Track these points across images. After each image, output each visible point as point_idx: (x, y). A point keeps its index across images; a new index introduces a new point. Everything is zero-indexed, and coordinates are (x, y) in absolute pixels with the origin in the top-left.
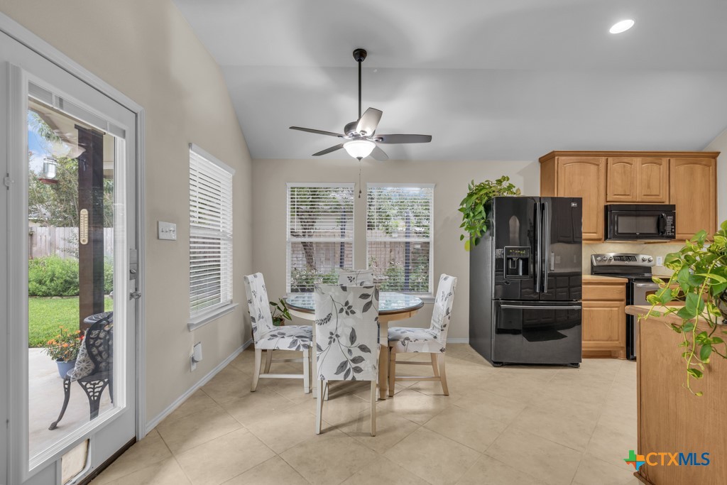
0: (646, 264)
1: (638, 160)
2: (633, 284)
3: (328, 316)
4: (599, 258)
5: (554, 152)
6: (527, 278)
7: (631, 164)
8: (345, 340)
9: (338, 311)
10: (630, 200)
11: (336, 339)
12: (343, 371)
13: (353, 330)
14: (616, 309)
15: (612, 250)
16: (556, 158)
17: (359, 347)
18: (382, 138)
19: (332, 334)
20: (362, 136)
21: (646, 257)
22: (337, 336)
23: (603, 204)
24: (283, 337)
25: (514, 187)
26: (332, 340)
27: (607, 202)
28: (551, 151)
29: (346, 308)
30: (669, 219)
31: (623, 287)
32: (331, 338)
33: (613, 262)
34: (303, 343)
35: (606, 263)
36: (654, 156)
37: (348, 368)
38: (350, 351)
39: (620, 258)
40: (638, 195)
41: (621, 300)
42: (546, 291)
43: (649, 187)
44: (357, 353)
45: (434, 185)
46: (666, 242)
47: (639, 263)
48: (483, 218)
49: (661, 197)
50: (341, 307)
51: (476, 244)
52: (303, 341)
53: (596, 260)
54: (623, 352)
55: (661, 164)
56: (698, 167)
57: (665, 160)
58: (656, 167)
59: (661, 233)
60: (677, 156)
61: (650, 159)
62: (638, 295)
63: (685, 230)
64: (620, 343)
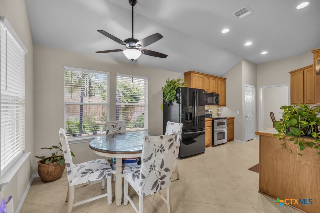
0: (211, 113)
1: (211, 78)
2: (214, 121)
3: (150, 156)
5: (191, 71)
6: (192, 121)
7: (209, 79)
8: (158, 168)
9: (156, 151)
11: (153, 168)
12: (155, 187)
13: (163, 160)
16: (192, 73)
17: (164, 170)
18: (145, 51)
19: (151, 166)
20: (137, 47)
21: (211, 111)
22: (154, 166)
24: (92, 172)
26: (151, 170)
29: (161, 148)
30: (218, 98)
31: (211, 121)
32: (151, 168)
34: (107, 173)
36: (214, 77)
37: (158, 184)
38: (160, 173)
40: (211, 90)
41: (210, 126)
43: (213, 87)
44: (163, 173)
45: (148, 78)
47: (209, 113)
48: (174, 96)
49: (216, 91)
50: (158, 148)
51: (168, 107)
52: (108, 171)
54: (211, 144)
55: (215, 80)
56: (223, 82)
57: (216, 79)
58: (215, 81)
59: (217, 103)
60: (219, 78)
61: (213, 78)
62: (215, 124)
63: (221, 102)
64: (211, 141)
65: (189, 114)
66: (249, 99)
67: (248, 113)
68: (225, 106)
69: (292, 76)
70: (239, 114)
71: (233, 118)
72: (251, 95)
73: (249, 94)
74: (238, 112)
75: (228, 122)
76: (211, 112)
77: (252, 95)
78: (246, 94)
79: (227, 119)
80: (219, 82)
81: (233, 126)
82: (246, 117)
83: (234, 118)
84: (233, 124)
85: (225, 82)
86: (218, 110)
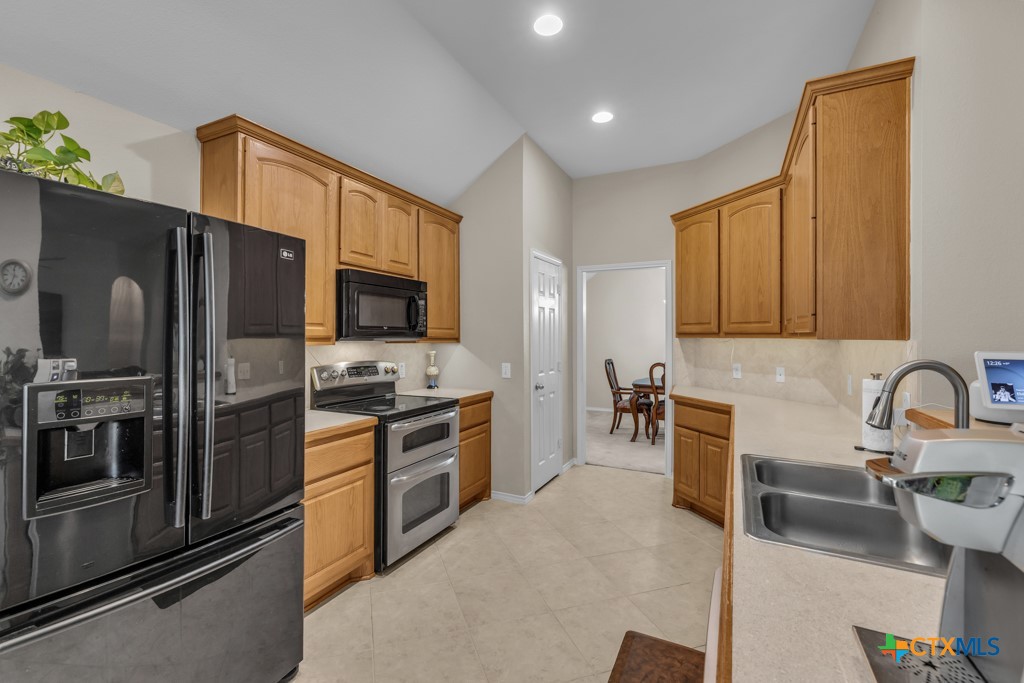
0: (389, 378)
1: (382, 197)
2: (385, 427)
4: (325, 375)
5: (234, 117)
7: (375, 201)
10: (374, 266)
14: (361, 482)
15: (344, 356)
16: (241, 136)
21: (389, 365)
23: (334, 266)
25: (87, 155)
27: (341, 263)
28: (229, 114)
30: (422, 302)
31: (370, 435)
33: (349, 381)
35: (336, 383)
36: (403, 198)
39: (357, 370)
40: (382, 261)
41: (367, 463)
42: (206, 515)
43: (396, 248)
46: (415, 342)
47: (381, 378)
49: (409, 267)
53: (320, 378)
54: (370, 565)
55: (409, 214)
56: (445, 232)
57: (414, 209)
58: (404, 216)
59: (412, 328)
60: (427, 208)
61: (397, 201)
62: (394, 445)
63: (433, 323)
64: (369, 549)
65: (114, 430)
66: (547, 311)
67: (542, 372)
68: (457, 340)
69: (680, 230)
70: (509, 376)
71: (487, 398)
72: (553, 296)
73: (547, 294)
74: (507, 369)
75: (462, 416)
76: (387, 372)
77: (557, 295)
78: (535, 295)
79: (457, 408)
80: (429, 230)
81: (488, 432)
82: (537, 388)
83: (492, 393)
84: (488, 421)
85: (455, 232)
86: (428, 357)
